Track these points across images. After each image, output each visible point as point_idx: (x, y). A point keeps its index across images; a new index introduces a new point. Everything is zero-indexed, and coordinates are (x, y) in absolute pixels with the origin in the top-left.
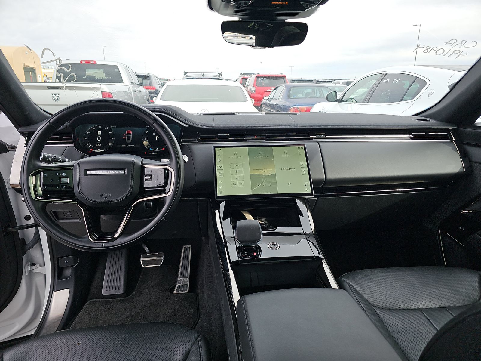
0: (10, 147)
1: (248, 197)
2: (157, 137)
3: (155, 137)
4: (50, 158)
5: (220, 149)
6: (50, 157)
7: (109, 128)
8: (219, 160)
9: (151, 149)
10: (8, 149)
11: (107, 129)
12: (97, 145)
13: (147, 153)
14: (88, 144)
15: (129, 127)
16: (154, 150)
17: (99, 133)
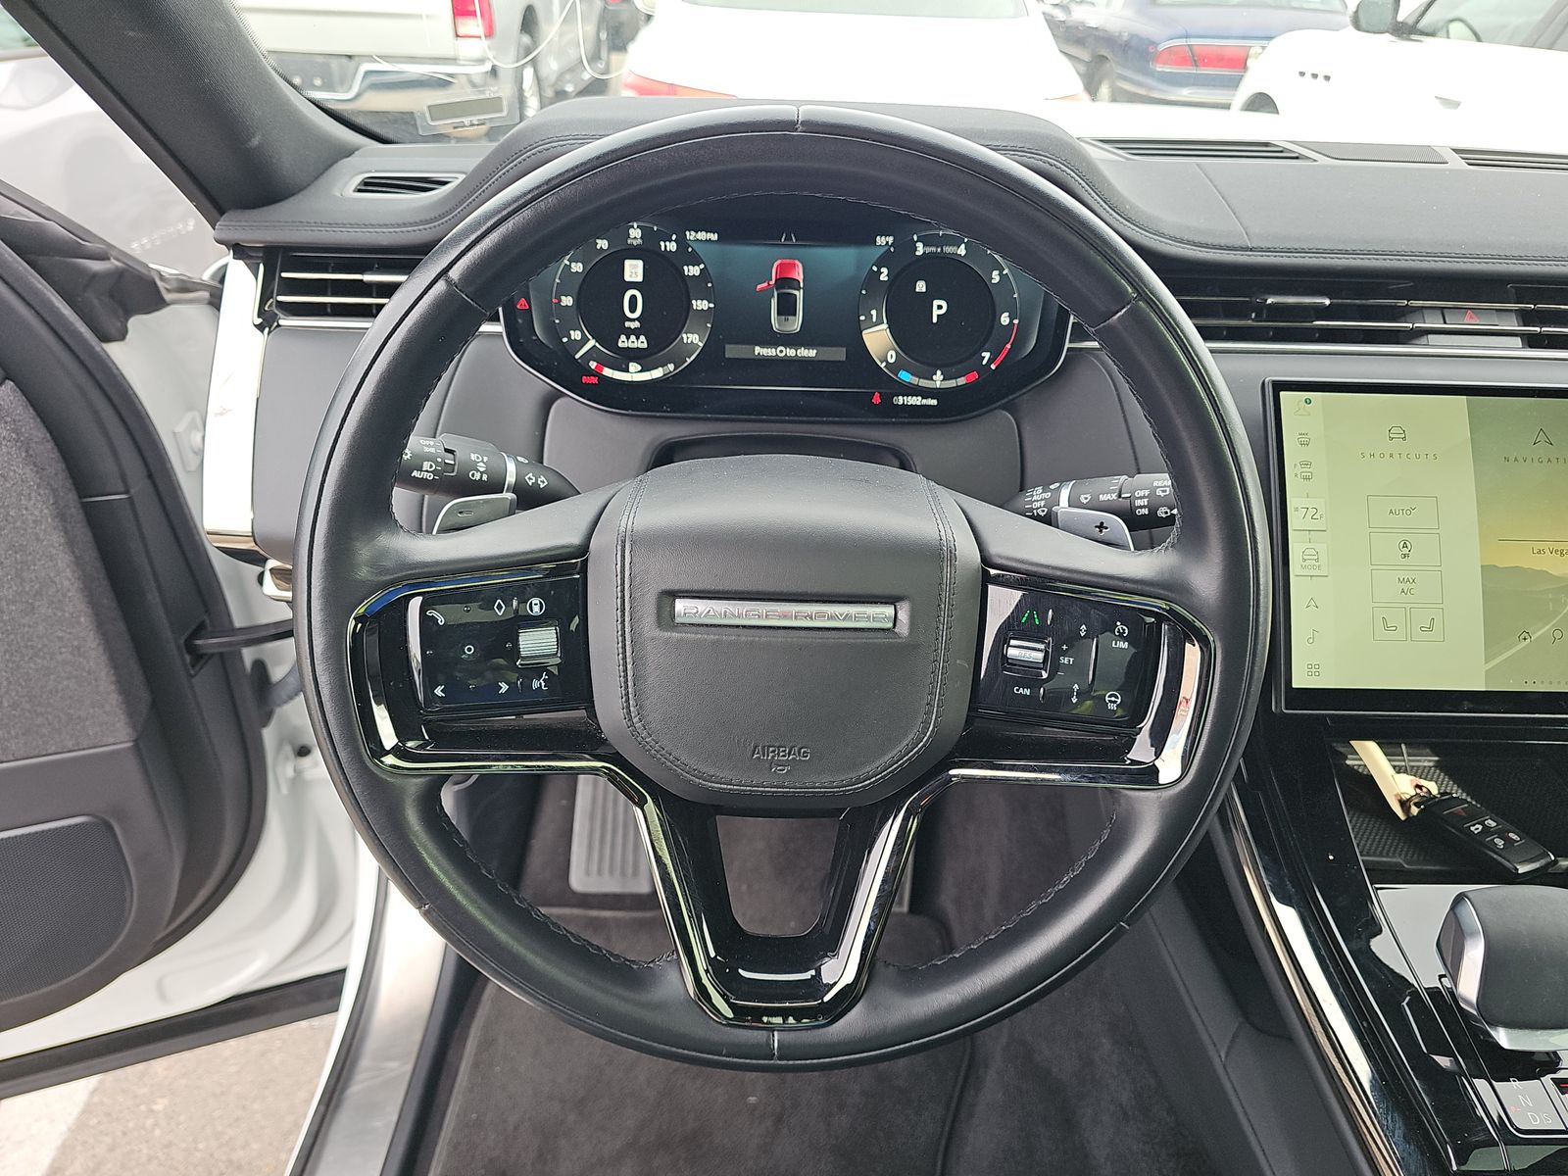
0: (175, 285)
1: (1466, 705)
2: (940, 307)
3: (926, 300)
4: (426, 465)
5: (1308, 401)
6: (431, 458)
7: (682, 242)
8: (1299, 469)
9: (905, 376)
10: (168, 297)
11: (672, 246)
12: (623, 342)
13: (888, 399)
14: (576, 335)
15: (788, 238)
16: (924, 383)
17: (634, 270)
